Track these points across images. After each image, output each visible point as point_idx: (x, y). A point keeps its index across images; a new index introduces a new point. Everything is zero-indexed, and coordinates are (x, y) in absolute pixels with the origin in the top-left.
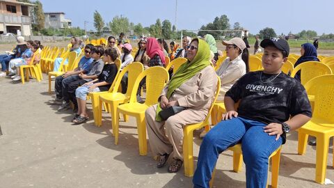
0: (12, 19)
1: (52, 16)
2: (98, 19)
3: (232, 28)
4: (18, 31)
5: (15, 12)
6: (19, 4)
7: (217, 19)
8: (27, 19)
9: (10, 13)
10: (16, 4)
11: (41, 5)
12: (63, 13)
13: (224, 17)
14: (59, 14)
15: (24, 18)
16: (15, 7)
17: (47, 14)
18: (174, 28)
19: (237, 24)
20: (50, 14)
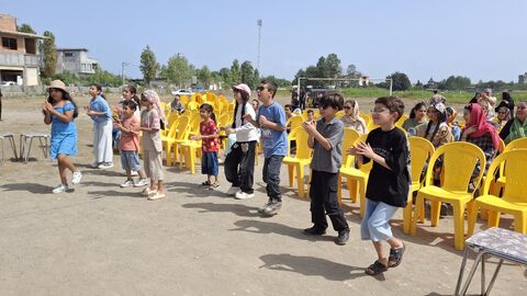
0: (11, 60)
1: (66, 55)
2: (147, 60)
3: (344, 73)
4: (19, 77)
5: (15, 48)
6: (22, 36)
7: (322, 59)
8: (34, 60)
9: (6, 50)
10: (17, 36)
11: (53, 37)
12: (85, 50)
13: (333, 58)
14: (79, 50)
15: (28, 58)
16: (15, 40)
17: (60, 50)
18: (256, 72)
19: (352, 67)
20: (64, 51)
